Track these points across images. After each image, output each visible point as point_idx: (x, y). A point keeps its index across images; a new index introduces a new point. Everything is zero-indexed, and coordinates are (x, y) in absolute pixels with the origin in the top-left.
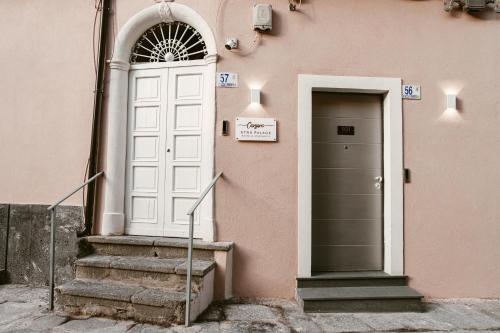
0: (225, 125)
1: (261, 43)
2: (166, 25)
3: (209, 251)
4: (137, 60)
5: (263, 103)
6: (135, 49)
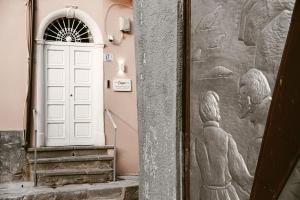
0: (109, 82)
1: (124, 38)
2: (66, 19)
3: (104, 150)
4: (47, 38)
5: (125, 71)
6: (46, 31)
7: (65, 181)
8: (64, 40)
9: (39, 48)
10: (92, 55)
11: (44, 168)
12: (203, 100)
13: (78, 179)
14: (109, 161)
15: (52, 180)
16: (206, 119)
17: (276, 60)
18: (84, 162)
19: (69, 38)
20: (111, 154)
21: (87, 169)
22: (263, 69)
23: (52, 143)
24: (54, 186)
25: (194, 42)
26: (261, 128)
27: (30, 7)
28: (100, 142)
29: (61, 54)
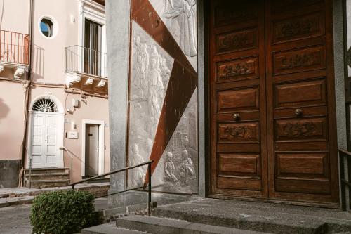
0: (66, 134)
1: (75, 110)
2: (44, 100)
3: (63, 170)
4: (34, 110)
5: (75, 128)
6: (34, 106)
7: (45, 186)
8: (43, 111)
9: (30, 116)
10: (58, 119)
11: (36, 179)
12: (133, 146)
13: (52, 184)
14: (67, 175)
15: (39, 185)
16: (134, 152)
17: (154, 136)
18: (54, 176)
19: (45, 110)
20: (67, 172)
21: (56, 180)
22: (151, 138)
23: (34, 167)
24: (39, 188)
25: (130, 128)
26: (150, 154)
27: (26, 94)
28: (61, 166)
29: (41, 118)
